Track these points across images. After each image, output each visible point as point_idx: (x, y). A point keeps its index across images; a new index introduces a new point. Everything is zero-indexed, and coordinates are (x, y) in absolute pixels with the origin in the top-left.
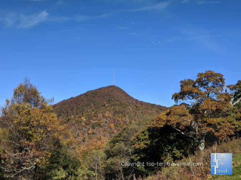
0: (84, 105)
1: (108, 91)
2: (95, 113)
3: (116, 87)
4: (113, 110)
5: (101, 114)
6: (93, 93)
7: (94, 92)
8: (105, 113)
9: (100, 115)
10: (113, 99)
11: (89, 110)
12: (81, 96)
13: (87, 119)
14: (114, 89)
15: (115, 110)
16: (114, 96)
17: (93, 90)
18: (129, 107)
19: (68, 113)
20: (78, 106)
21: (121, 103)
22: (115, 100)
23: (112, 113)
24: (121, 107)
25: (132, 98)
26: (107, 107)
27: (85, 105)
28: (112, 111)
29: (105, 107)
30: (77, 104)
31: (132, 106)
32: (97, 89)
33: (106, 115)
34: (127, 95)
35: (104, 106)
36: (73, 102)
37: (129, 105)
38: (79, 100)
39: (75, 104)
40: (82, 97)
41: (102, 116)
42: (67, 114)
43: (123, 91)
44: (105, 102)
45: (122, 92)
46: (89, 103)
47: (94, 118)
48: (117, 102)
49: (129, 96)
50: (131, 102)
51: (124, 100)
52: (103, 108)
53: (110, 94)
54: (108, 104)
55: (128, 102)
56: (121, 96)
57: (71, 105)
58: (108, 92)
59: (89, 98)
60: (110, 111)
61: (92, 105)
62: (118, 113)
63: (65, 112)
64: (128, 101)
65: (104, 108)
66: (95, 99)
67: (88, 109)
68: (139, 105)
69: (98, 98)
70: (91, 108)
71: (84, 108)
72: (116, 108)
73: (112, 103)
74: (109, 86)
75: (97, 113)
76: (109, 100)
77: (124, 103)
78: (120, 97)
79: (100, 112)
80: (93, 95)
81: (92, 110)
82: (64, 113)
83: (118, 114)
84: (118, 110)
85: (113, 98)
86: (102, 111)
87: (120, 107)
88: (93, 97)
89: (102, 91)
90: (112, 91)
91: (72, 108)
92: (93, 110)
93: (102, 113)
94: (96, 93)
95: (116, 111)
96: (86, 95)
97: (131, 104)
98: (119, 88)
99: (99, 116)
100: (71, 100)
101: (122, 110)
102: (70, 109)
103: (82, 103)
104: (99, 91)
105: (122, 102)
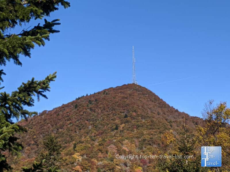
0: (72, 128)
1: (122, 95)
2: (99, 145)
3: (140, 87)
4: (137, 138)
5: (114, 146)
6: (90, 102)
7: (92, 99)
8: (122, 144)
9: (112, 149)
10: (134, 114)
11: (83, 139)
12: (64, 107)
13: (85, 156)
14: (135, 91)
15: (142, 138)
16: (135, 106)
17: (89, 95)
18: (171, 131)
19: (38, 145)
20: (60, 130)
21: (152, 121)
22: (138, 115)
23: (137, 144)
24: (154, 130)
25: (173, 111)
26: (123, 131)
27: (74, 127)
28: (136, 140)
29: (119, 130)
30: (56, 125)
31: (176, 128)
32: (99, 93)
33: (124, 148)
34: (163, 104)
35: (117, 128)
36: (48, 121)
37: (170, 127)
38: (60, 117)
39: (52, 126)
40: (67, 110)
41: (116, 151)
42: (35, 146)
43: (154, 94)
44: (117, 121)
45: (153, 99)
46: (83, 123)
47: (100, 155)
48: (144, 121)
49: (169, 106)
50: (174, 120)
51: (158, 116)
52: (113, 133)
53: (128, 101)
54: (123, 125)
55: (166, 120)
56: (151, 106)
57: (45, 127)
58: (123, 98)
59: (82, 113)
60: (131, 139)
61: (90, 127)
62: (150, 145)
63: (33, 142)
64: (167, 118)
65: (117, 133)
66: (96, 114)
67: (81, 137)
68: (190, 126)
69: (102, 112)
70: (87, 133)
71: (73, 135)
72: (143, 134)
73: (133, 122)
74: (125, 85)
75: (105, 144)
76: (126, 116)
77: (160, 122)
78: (150, 109)
79: (111, 142)
80: (90, 106)
81: (90, 137)
82: (29, 145)
83: (149, 147)
84: (147, 137)
85: (135, 111)
86: (115, 141)
87: (152, 131)
88: (91, 109)
89: (109, 96)
90: (130, 95)
91: (46, 135)
92: (93, 138)
93: (114, 144)
94: (96, 100)
95: (144, 140)
96: (76, 107)
97: (173, 124)
98: (146, 89)
99: (110, 150)
100: (43, 117)
101: (156, 136)
102: (41, 136)
103: (69, 122)
104: (103, 96)
105: (154, 119)
